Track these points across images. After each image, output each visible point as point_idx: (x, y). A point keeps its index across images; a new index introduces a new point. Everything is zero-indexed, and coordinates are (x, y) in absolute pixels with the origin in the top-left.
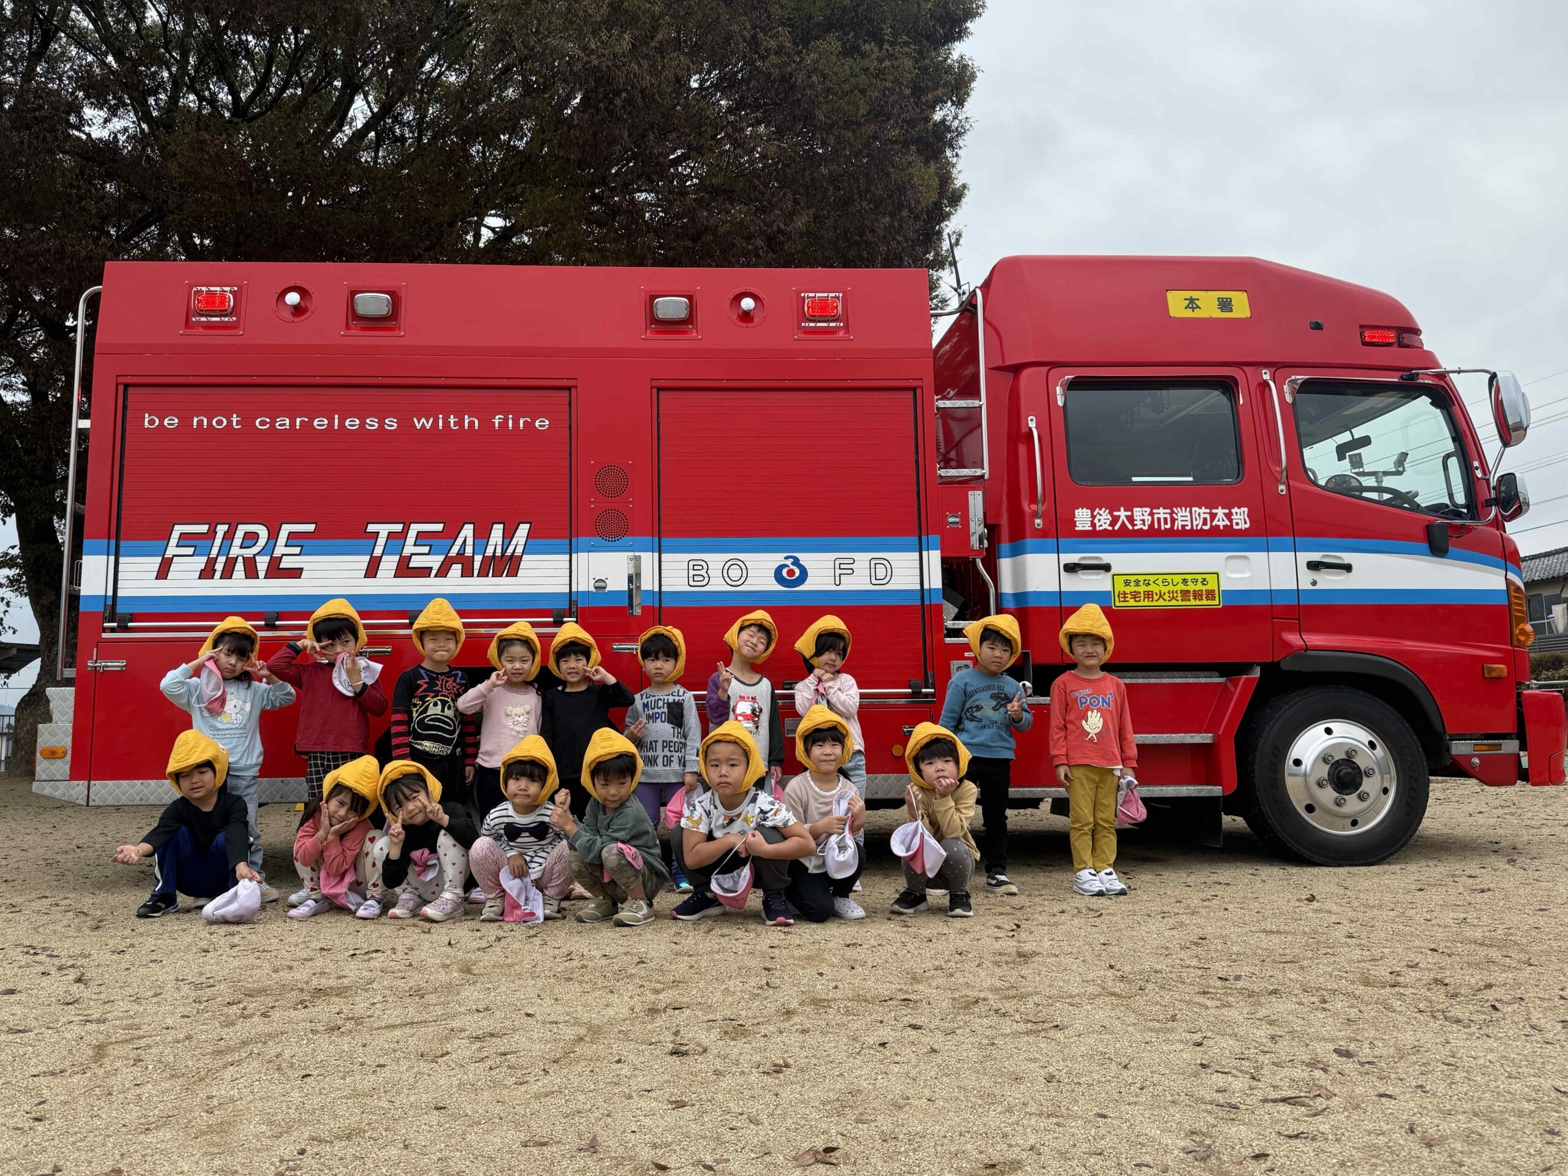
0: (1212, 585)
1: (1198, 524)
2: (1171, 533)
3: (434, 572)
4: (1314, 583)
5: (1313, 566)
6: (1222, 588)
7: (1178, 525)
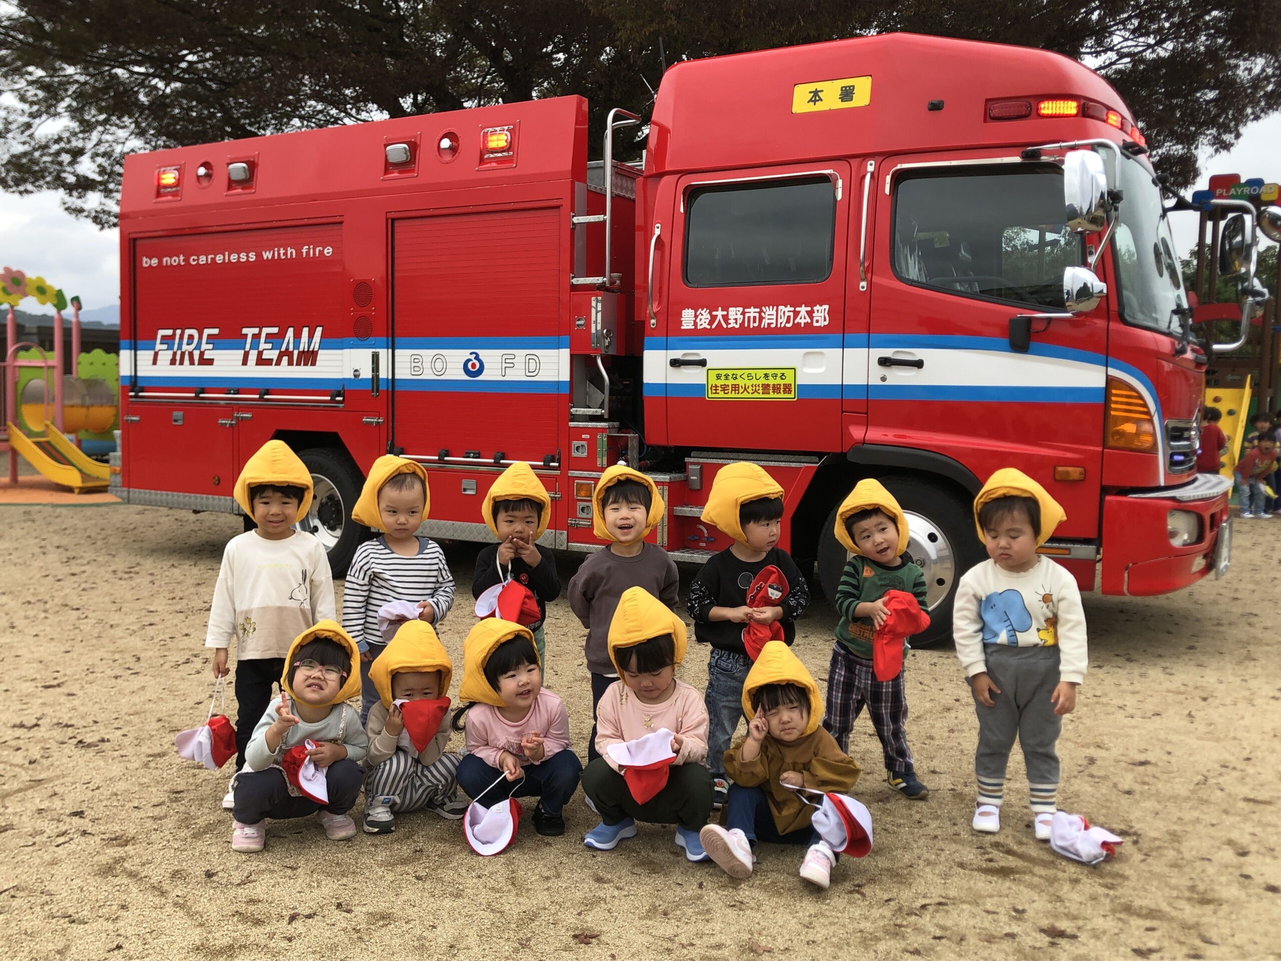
0: (789, 380)
1: (783, 321)
2: (758, 330)
3: (274, 362)
4: (884, 379)
5: (885, 362)
6: (798, 382)
7: (765, 323)
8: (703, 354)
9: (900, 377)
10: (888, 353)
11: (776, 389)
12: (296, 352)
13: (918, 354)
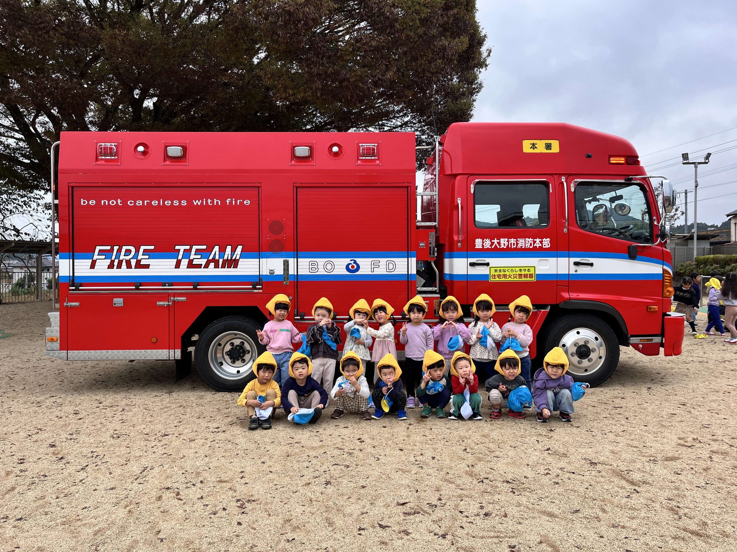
0: (532, 272)
1: (528, 245)
2: (516, 249)
3: (203, 266)
4: (576, 271)
5: (576, 264)
6: (536, 273)
7: (519, 246)
8: (487, 260)
9: (583, 270)
10: (578, 260)
11: (526, 276)
12: (221, 261)
13: (591, 260)
